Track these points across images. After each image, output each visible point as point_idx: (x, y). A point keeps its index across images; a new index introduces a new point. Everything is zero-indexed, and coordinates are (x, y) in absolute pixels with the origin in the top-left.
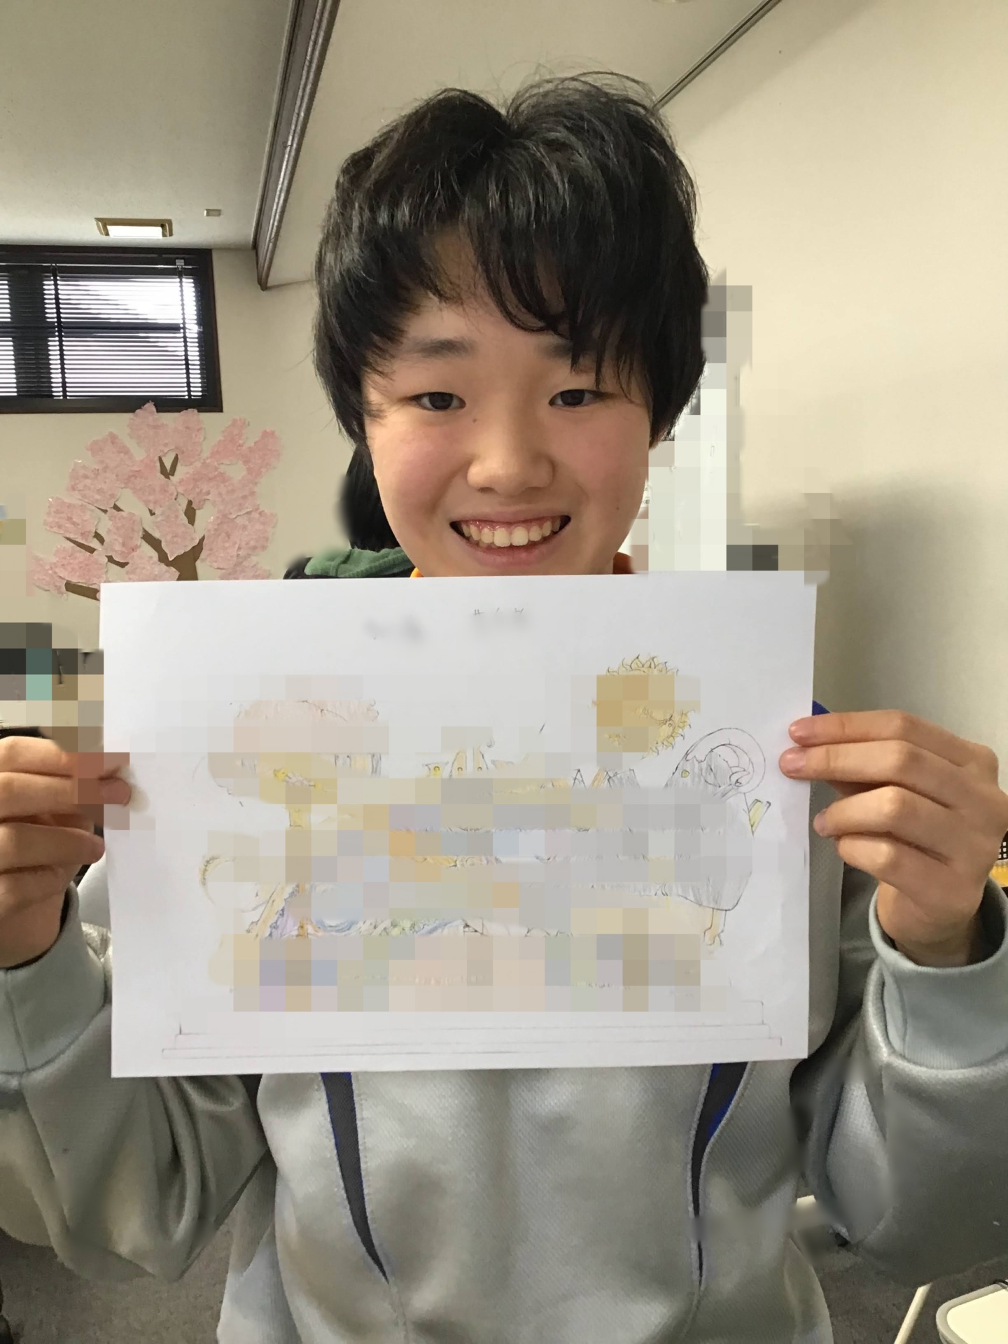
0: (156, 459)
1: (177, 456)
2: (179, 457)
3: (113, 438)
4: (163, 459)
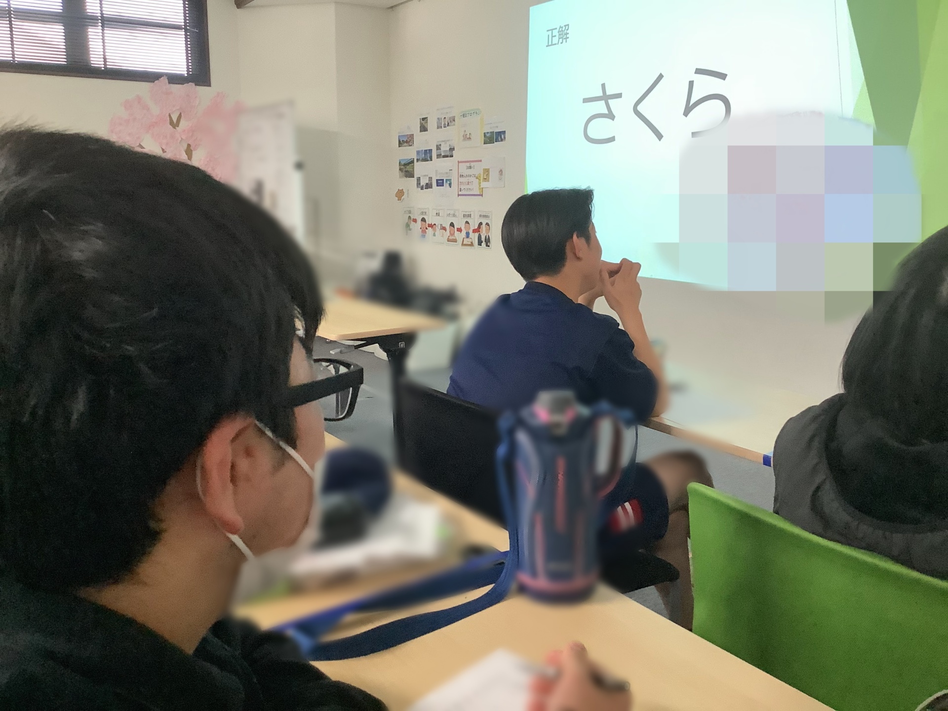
0: (167, 115)
1: (180, 114)
2: (182, 115)
3: (139, 99)
4: (172, 115)
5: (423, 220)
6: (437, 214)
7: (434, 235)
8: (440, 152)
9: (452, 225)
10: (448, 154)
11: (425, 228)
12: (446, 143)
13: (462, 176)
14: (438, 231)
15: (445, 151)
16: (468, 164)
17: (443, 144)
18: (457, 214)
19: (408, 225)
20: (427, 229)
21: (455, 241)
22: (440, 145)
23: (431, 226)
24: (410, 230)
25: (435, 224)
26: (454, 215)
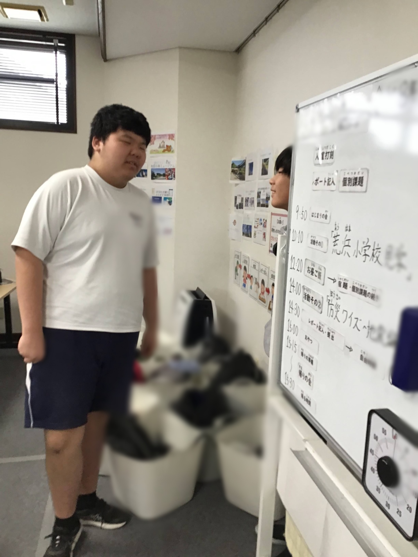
5: (245, 268)
6: (254, 265)
7: (251, 287)
8: (260, 199)
9: (263, 282)
10: (265, 203)
11: (245, 278)
12: (264, 191)
13: (273, 230)
14: (254, 286)
15: (263, 200)
16: (278, 218)
17: (262, 191)
18: (267, 271)
19: (236, 270)
20: (247, 279)
21: (263, 301)
22: (260, 193)
23: (250, 277)
24: (237, 274)
25: (252, 276)
26: (265, 273)
